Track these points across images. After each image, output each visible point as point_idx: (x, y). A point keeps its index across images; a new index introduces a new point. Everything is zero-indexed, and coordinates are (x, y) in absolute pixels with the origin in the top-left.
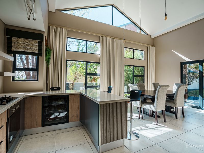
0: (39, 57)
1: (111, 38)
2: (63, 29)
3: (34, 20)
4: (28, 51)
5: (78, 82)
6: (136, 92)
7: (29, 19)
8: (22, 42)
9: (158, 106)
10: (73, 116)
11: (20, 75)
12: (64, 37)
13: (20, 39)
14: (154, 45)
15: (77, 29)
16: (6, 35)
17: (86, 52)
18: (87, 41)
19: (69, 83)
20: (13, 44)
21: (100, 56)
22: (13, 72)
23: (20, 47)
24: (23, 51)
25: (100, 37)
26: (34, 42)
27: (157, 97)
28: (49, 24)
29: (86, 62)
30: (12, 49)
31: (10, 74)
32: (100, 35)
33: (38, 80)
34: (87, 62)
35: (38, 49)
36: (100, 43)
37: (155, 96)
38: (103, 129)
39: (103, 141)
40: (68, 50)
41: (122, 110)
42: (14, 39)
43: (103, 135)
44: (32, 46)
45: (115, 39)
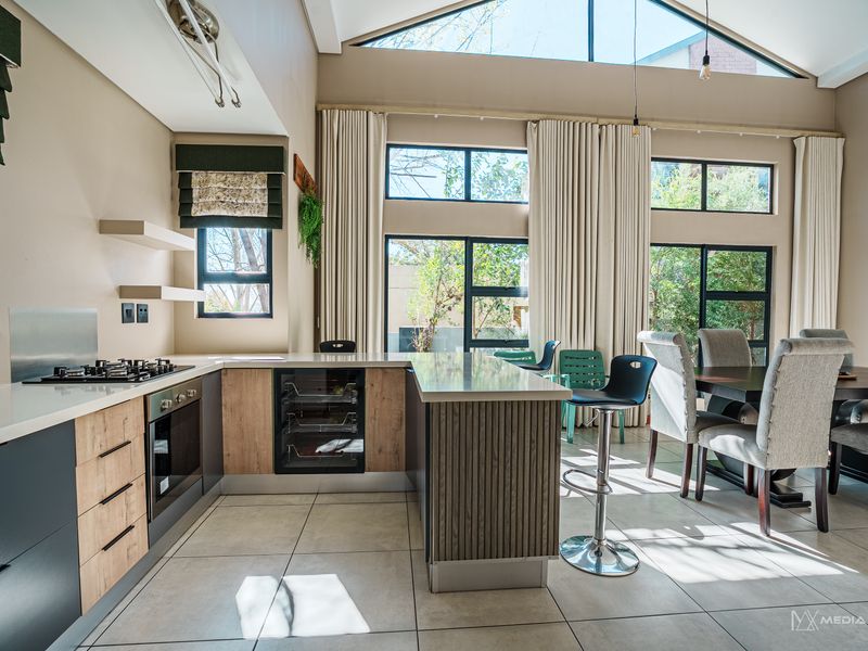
0: (275, 232)
1: (577, 124)
2: (371, 114)
3: (237, 104)
4: (238, 214)
5: (451, 324)
6: (633, 365)
7: (221, 104)
8: (218, 185)
9: (773, 445)
10: (380, 451)
11: (220, 297)
12: (375, 145)
13: (213, 175)
14: (836, 129)
15: (427, 106)
16: (174, 166)
17: (468, 199)
18: (468, 151)
19: (413, 329)
20: (194, 195)
21: (525, 209)
22: (200, 287)
23: (214, 203)
24: (224, 213)
25: (526, 122)
26: (254, 181)
27: (772, 398)
28: (319, 102)
29: (466, 239)
30: (193, 211)
31: (191, 295)
32: (525, 117)
33: (270, 316)
34: (469, 242)
35: (269, 205)
36: (525, 152)
37: (760, 392)
38: (442, 502)
39: (442, 546)
40: (391, 195)
41: (534, 438)
42: (197, 177)
43: (442, 523)
44: (248, 196)
45: (601, 126)
